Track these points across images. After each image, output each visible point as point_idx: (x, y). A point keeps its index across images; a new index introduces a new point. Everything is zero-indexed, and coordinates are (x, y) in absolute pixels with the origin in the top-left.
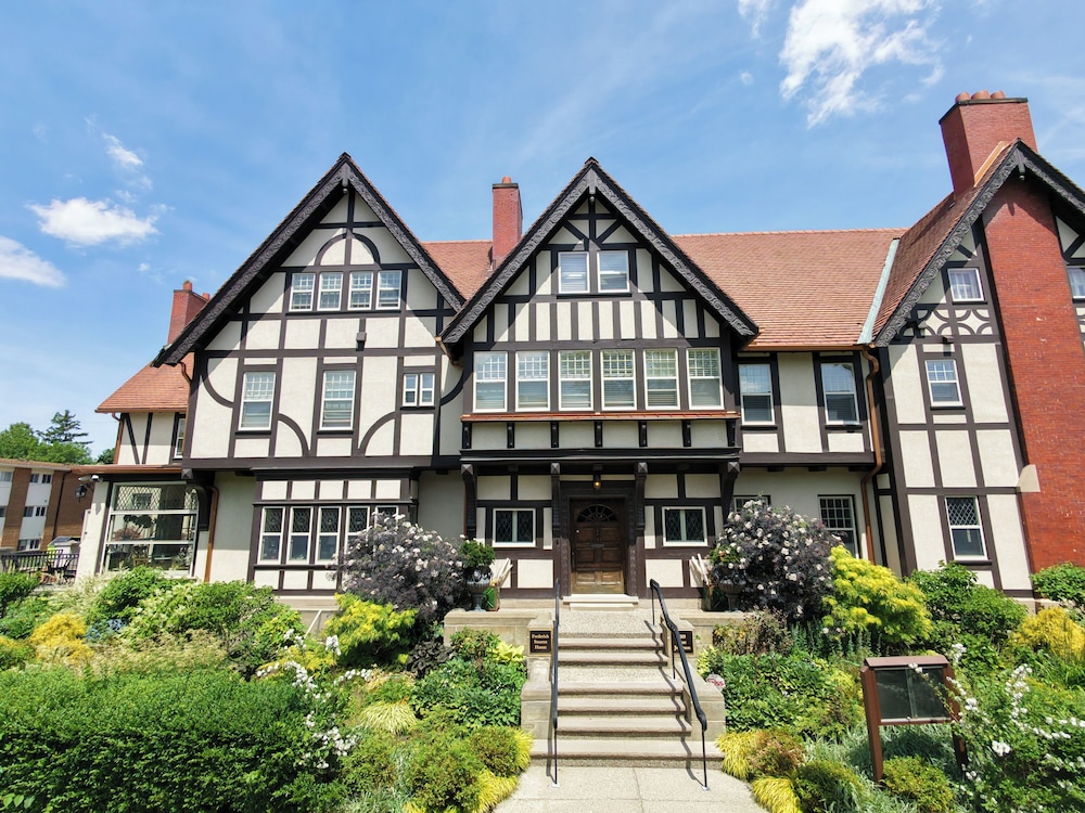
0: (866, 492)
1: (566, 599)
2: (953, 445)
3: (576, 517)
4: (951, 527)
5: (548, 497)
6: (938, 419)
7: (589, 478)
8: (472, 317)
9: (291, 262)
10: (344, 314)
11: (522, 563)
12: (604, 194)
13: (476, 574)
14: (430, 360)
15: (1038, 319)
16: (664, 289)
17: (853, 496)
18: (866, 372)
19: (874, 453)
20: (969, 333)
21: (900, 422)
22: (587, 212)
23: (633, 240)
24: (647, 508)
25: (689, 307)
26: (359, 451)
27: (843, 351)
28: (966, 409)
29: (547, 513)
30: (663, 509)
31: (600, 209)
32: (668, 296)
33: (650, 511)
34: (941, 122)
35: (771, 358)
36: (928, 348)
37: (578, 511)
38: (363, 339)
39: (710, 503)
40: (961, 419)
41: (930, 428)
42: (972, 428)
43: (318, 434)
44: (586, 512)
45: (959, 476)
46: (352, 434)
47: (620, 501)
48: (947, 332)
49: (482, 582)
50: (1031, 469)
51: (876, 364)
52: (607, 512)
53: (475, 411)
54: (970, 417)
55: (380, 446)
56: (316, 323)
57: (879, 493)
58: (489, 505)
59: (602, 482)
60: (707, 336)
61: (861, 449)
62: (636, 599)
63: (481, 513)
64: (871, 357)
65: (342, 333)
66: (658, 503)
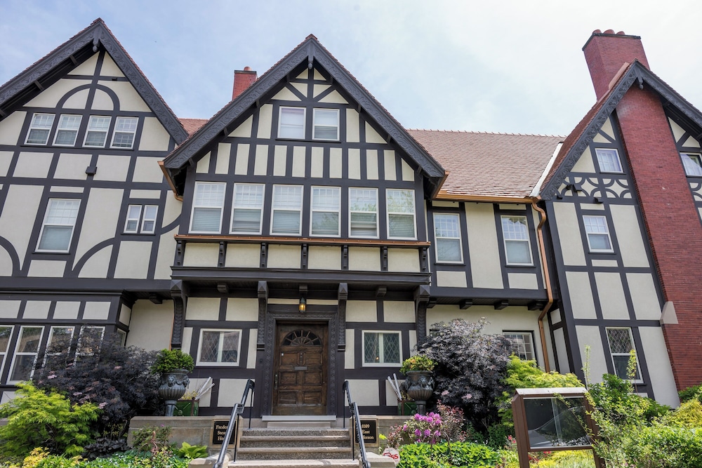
0: (543, 328)
1: (265, 418)
2: (609, 284)
3: (281, 341)
4: (612, 354)
5: (256, 319)
6: (595, 263)
7: (296, 302)
8: (195, 148)
9: (33, 103)
10: (78, 149)
11: (223, 382)
12: (320, 62)
13: (171, 378)
14: (156, 194)
15: (663, 188)
16: (368, 140)
17: (532, 332)
18: (537, 222)
19: (546, 290)
20: (614, 197)
21: (566, 263)
22: (307, 78)
23: (344, 101)
24: (348, 331)
25: (389, 155)
26: (71, 272)
27: (518, 204)
28: (616, 255)
29: (253, 333)
30: (363, 332)
31: (318, 76)
32: (372, 146)
33: (350, 334)
34: (583, 49)
35: (460, 207)
36: (584, 206)
37: (283, 335)
38: (92, 172)
39: (405, 327)
40: (614, 264)
41: (591, 270)
42: (622, 271)
43: (32, 254)
44: (291, 336)
45: (615, 309)
46: (69, 257)
47: (325, 324)
48: (598, 194)
49: (176, 387)
50: (670, 305)
51: (544, 215)
52: (312, 336)
53: (190, 232)
54: (620, 262)
55: (95, 269)
56: (49, 156)
57: (553, 328)
58: (197, 325)
59: (307, 306)
60: (403, 180)
61: (536, 287)
62: (333, 418)
63: (188, 332)
64: (540, 209)
65: (73, 166)
66: (358, 326)
